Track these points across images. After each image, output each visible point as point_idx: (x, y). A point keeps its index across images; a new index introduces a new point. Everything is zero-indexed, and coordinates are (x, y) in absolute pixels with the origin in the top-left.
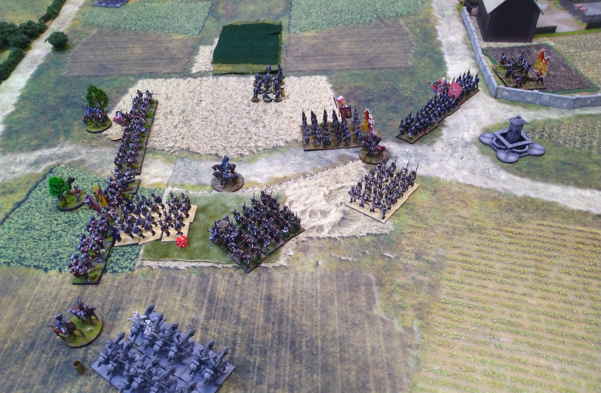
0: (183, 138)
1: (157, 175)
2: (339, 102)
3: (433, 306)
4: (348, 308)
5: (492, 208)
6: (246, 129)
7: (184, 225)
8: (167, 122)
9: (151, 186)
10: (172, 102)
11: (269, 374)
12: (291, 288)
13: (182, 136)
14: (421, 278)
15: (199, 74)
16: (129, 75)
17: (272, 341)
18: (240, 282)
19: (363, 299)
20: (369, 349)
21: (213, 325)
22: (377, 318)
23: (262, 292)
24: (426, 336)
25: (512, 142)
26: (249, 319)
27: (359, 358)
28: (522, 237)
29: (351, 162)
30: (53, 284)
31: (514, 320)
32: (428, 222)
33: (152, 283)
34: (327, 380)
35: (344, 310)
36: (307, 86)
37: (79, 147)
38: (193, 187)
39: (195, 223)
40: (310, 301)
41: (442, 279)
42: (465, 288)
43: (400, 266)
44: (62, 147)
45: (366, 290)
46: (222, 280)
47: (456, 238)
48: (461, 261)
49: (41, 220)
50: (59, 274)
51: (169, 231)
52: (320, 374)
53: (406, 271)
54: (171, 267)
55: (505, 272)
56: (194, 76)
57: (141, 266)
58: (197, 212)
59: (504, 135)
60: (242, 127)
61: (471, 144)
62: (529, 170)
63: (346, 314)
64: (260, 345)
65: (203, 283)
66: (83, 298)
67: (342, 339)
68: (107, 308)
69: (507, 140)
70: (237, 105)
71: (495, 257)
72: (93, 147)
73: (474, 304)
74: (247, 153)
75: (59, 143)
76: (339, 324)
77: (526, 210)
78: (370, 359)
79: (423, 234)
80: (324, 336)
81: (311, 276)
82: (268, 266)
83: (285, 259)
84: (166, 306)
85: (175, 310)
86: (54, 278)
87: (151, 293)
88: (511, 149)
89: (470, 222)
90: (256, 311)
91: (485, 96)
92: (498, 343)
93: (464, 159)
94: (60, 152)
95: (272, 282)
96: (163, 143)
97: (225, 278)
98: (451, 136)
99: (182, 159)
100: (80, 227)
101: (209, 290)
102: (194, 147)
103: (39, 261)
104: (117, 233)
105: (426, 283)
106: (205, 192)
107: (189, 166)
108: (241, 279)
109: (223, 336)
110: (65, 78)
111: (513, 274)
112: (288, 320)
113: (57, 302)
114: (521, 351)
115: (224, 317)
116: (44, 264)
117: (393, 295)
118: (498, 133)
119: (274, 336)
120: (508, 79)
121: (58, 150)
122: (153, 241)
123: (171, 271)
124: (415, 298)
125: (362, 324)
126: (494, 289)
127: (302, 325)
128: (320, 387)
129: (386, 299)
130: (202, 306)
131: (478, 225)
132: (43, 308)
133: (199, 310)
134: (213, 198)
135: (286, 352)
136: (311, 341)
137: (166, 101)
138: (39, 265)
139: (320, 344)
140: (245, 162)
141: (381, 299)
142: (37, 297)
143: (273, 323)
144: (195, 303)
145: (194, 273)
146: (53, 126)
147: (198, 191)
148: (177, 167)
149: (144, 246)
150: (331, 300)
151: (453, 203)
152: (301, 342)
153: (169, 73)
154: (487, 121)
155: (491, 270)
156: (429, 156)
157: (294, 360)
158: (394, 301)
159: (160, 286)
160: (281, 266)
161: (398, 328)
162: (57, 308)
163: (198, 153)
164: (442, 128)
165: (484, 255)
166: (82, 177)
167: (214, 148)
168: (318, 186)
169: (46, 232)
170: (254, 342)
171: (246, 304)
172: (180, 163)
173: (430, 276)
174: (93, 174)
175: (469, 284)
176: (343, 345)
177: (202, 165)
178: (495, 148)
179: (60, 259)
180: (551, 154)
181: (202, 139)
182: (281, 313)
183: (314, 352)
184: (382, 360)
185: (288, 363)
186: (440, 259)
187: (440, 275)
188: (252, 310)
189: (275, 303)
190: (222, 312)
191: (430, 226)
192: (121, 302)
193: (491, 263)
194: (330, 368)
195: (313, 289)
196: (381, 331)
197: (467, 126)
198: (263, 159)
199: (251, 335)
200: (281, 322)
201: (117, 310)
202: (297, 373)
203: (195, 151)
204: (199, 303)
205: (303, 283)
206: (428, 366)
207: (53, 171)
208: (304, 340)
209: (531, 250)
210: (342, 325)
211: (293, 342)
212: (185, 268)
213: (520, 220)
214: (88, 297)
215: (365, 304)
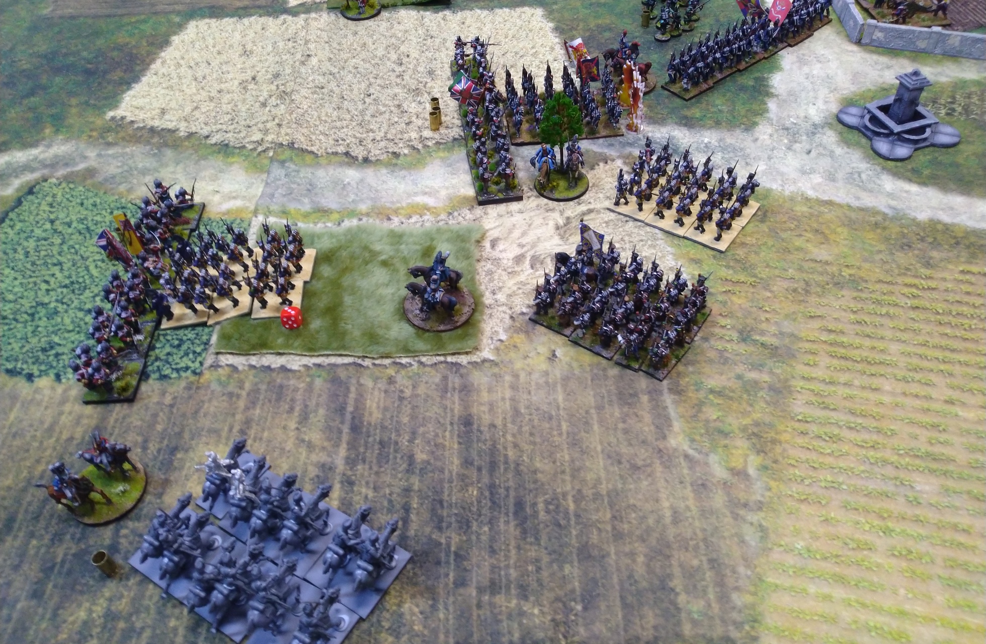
0: (279, 125)
1: (234, 194)
2: (576, 49)
3: (781, 427)
4: (620, 435)
5: (874, 243)
6: (399, 106)
7: (293, 287)
8: (248, 95)
9: (224, 214)
10: (254, 59)
11: (479, 567)
12: (508, 403)
13: (277, 121)
14: (753, 375)
15: (301, 9)
16: (170, 12)
17: (479, 502)
18: (408, 393)
19: (647, 418)
20: (668, 514)
21: (362, 475)
22: (676, 454)
23: (452, 410)
24: (773, 484)
25: (900, 122)
26: (432, 461)
27: (649, 530)
28: (935, 295)
29: (602, 164)
30: (44, 404)
31: (937, 449)
32: (757, 271)
33: (238, 396)
34: (591, 575)
35: (613, 440)
36: (508, 25)
37: (82, 146)
38: (306, 216)
39: (314, 282)
40: (547, 426)
41: (793, 377)
42: (840, 393)
43: (712, 354)
44: (49, 146)
45: (650, 401)
46: (373, 389)
47: (813, 299)
48: (825, 342)
49: (17, 283)
50: (56, 384)
51: (266, 298)
52: (576, 564)
53: (724, 364)
54: (273, 366)
55: (910, 361)
56: (294, 12)
57: (215, 366)
58: (317, 262)
59: (885, 109)
60: (391, 103)
61: (823, 128)
62: (935, 172)
63: (617, 449)
64: (456, 512)
65: (338, 395)
66: (106, 428)
67: (614, 496)
68: (153, 447)
69: (891, 117)
70: (377, 60)
71: (888, 334)
72: (109, 144)
73: (860, 421)
74: (406, 151)
75: (43, 139)
76: (605, 468)
77: (935, 244)
78: (671, 532)
79: (749, 295)
80: (579, 491)
81: (544, 379)
82: (459, 361)
83: (492, 347)
84: (269, 441)
85: (288, 448)
86: (47, 392)
87: (239, 417)
88: (899, 134)
89: (834, 269)
90: (444, 446)
91: (839, 41)
92: (910, 494)
93: (813, 154)
94: (47, 155)
95: (469, 391)
96: (242, 135)
97: (379, 385)
98: (785, 114)
99: (282, 163)
100: (91, 295)
101: (350, 409)
102: (303, 139)
103: (16, 360)
104: (165, 303)
105: (765, 385)
106: (329, 225)
107: (294, 176)
108: (411, 387)
109: (385, 496)
110: (48, 19)
111: (925, 364)
112: (506, 462)
113: (54, 439)
114: (957, 508)
115: (383, 458)
116: (25, 366)
117: (704, 409)
118: (873, 106)
119: (482, 493)
120: (880, 10)
121: (42, 152)
122: (235, 317)
123: (274, 375)
124: (745, 414)
125: (650, 465)
126: (893, 394)
127: (535, 472)
128: (578, 589)
129: (691, 417)
130: (340, 439)
131: (850, 275)
132: (28, 451)
133: (333, 446)
134: (345, 235)
135: (507, 523)
136: (555, 502)
137: (243, 58)
138: (15, 368)
139: (572, 507)
140: (403, 168)
141: (681, 417)
142: (14, 430)
143: (479, 469)
144: (324, 433)
145: (319, 376)
146: (30, 108)
147: (315, 223)
148: (271, 178)
149: (218, 327)
150: (587, 423)
151: (801, 235)
152: (534, 504)
153: (245, 8)
154: (847, 87)
155: (884, 357)
156: (748, 151)
157: (525, 539)
158: (707, 421)
159: (252, 403)
160: (485, 361)
161: (719, 472)
162: (55, 449)
163: (312, 152)
164: (766, 99)
165: (868, 330)
166: (91, 201)
167: (341, 142)
168: (542, 210)
169: (27, 304)
170: (445, 504)
171: (424, 434)
172: (277, 172)
173: (771, 372)
174: (113, 194)
175: (845, 384)
176: (617, 507)
177: (321, 173)
178: (869, 134)
179: (57, 355)
180: (972, 143)
181: (316, 126)
182: (493, 451)
183: (563, 522)
184: (695, 534)
185: (513, 543)
186: (787, 341)
187: (789, 369)
188: (436, 445)
189: (479, 430)
190: (380, 449)
191: (761, 279)
192: (180, 435)
193: (880, 345)
194: (595, 553)
195: (550, 404)
196: (688, 479)
197: (811, 94)
198: (437, 162)
199: (438, 492)
200: (493, 466)
201: (174, 450)
202: (532, 563)
203: (304, 147)
204: (332, 433)
205: (529, 393)
206: (783, 543)
207: (35, 190)
208: (540, 500)
209: (954, 321)
210: (611, 469)
211: (519, 505)
212: (302, 369)
213: (928, 265)
214: (114, 427)
215: (652, 428)
